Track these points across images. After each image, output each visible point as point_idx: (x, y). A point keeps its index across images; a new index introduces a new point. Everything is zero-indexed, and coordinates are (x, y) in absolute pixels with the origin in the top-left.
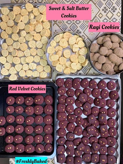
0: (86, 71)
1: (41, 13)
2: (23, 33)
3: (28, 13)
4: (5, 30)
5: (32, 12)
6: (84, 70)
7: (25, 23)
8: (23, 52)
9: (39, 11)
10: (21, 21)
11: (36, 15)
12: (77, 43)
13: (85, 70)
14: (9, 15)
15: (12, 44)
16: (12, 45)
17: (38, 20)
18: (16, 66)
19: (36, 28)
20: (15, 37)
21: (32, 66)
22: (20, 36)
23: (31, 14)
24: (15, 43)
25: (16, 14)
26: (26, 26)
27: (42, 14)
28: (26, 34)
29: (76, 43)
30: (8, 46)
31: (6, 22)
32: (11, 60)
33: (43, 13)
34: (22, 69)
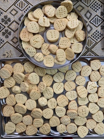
0: (98, 4)
1: (12, 76)
2: (43, 101)
3: (12, 95)
4: (38, 129)
5: (10, 89)
6: (95, 7)
7: (26, 99)
8: (70, 101)
9: (8, 79)
10: (24, 104)
11: (14, 83)
12: (37, 20)
13: (96, 5)
14: (16, 122)
15: (58, 119)
16: (60, 118)
17: (22, 80)
18: (92, 112)
19: (33, 83)
20: (48, 114)
21: (93, 88)
22: (47, 107)
23: (13, 89)
24: (57, 114)
25: (14, 112)
26: (31, 97)
27: (13, 74)
28: (43, 98)
29: (37, 22)
30: (61, 123)
31: (26, 126)
32: (82, 119)
33: (12, 72)
34: (96, 103)
